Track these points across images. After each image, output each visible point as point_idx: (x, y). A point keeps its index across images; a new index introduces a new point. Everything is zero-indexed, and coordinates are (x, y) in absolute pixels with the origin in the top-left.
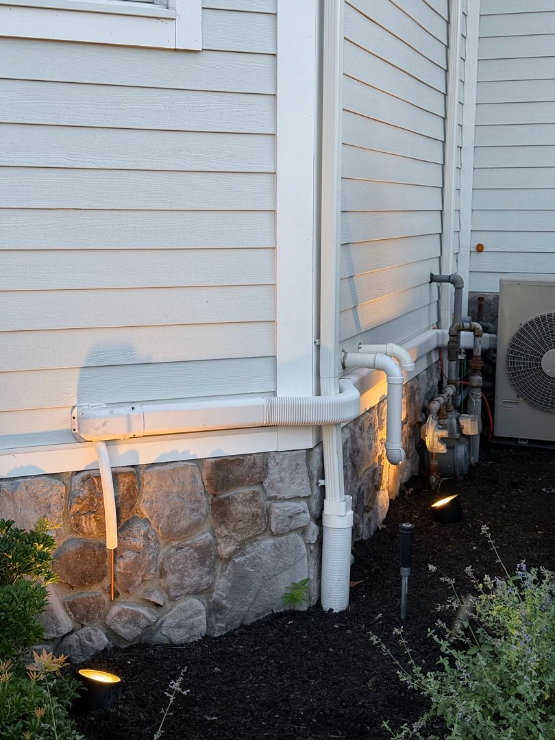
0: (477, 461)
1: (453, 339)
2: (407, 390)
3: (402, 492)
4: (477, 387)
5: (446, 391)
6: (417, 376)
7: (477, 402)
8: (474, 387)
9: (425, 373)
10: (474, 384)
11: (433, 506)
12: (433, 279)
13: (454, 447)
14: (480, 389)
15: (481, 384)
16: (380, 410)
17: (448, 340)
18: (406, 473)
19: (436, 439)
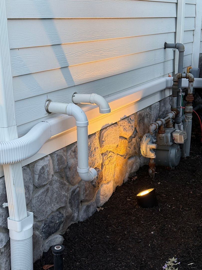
0: (188, 155)
1: (175, 83)
2: (136, 117)
3: (130, 178)
4: (189, 113)
5: (168, 116)
6: (150, 106)
7: (189, 121)
8: (188, 113)
9: (158, 103)
10: (188, 111)
11: (138, 195)
12: (166, 46)
13: (168, 151)
14: (192, 114)
15: (192, 111)
16: (102, 134)
17: (173, 84)
18: (134, 167)
19: (148, 150)
